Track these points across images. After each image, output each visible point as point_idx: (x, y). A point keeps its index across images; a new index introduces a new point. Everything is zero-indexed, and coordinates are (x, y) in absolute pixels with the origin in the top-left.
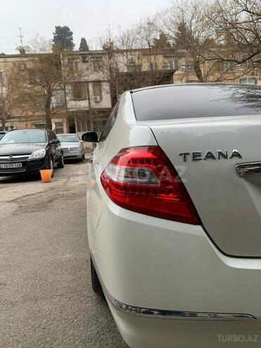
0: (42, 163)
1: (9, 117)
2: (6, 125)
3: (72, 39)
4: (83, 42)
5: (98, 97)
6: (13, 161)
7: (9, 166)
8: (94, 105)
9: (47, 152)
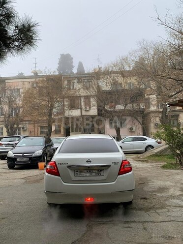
0: (40, 159)
1: (22, 121)
2: (20, 126)
3: (72, 62)
4: (80, 65)
5: (88, 107)
6: (24, 157)
7: (21, 160)
8: (84, 113)
9: (43, 152)
